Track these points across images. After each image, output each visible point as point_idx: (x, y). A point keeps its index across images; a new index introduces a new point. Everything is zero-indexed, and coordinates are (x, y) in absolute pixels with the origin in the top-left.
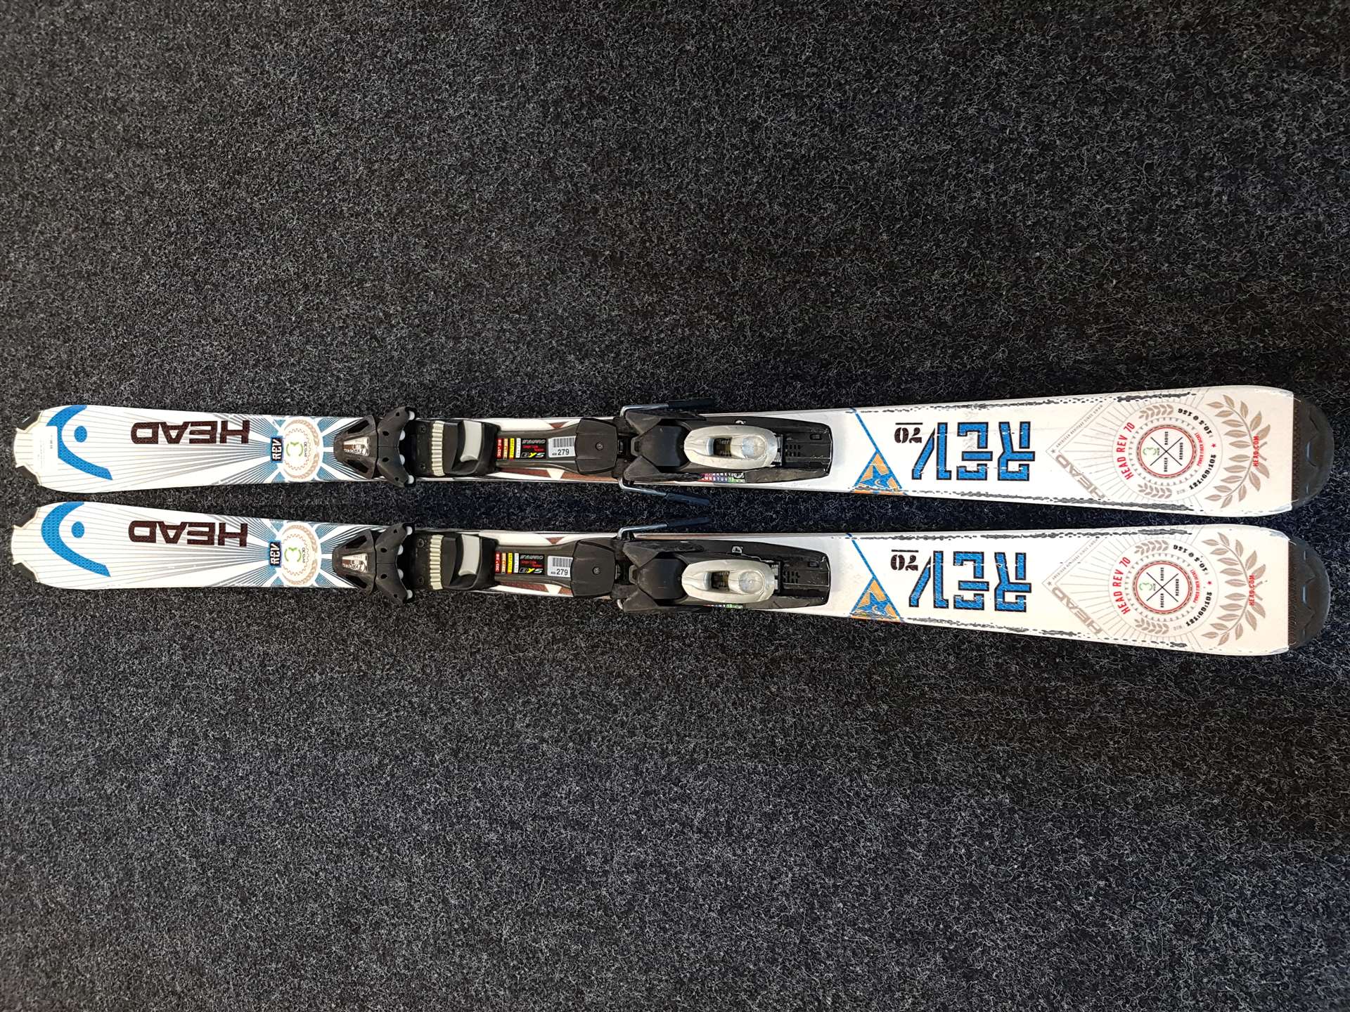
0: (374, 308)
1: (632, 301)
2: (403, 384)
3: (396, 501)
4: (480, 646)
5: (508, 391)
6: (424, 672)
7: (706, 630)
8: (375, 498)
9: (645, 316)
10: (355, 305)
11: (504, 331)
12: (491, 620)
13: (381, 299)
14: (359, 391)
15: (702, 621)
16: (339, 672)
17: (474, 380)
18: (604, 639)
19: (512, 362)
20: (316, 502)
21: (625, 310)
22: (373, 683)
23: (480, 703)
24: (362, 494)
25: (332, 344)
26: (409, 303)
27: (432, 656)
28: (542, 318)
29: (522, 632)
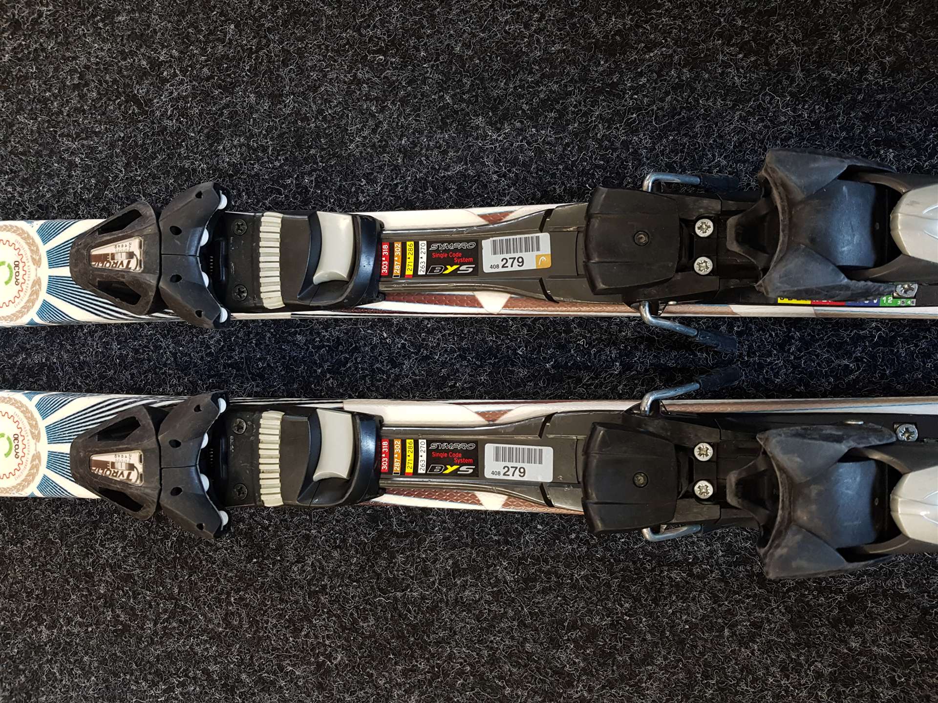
0: (132, 54)
1: (586, 26)
2: (183, 170)
3: (174, 355)
4: (326, 581)
5: (366, 176)
6: (228, 625)
7: (729, 550)
8: (136, 351)
9: (610, 52)
10: (101, 50)
11: (359, 83)
12: (344, 541)
13: (144, 39)
14: (106, 183)
15: (722, 538)
16: (81, 625)
17: (306, 160)
18: (546, 568)
19: (374, 131)
20: (37, 358)
21: (574, 43)
22: (139, 640)
23: (328, 671)
24: (115, 346)
25: (61, 112)
26: (192, 43)
27: (242, 599)
28: (425, 60)
29: (400, 558)
